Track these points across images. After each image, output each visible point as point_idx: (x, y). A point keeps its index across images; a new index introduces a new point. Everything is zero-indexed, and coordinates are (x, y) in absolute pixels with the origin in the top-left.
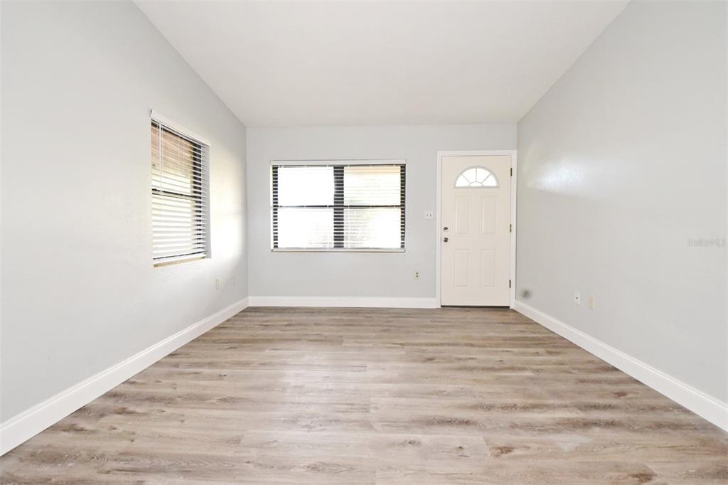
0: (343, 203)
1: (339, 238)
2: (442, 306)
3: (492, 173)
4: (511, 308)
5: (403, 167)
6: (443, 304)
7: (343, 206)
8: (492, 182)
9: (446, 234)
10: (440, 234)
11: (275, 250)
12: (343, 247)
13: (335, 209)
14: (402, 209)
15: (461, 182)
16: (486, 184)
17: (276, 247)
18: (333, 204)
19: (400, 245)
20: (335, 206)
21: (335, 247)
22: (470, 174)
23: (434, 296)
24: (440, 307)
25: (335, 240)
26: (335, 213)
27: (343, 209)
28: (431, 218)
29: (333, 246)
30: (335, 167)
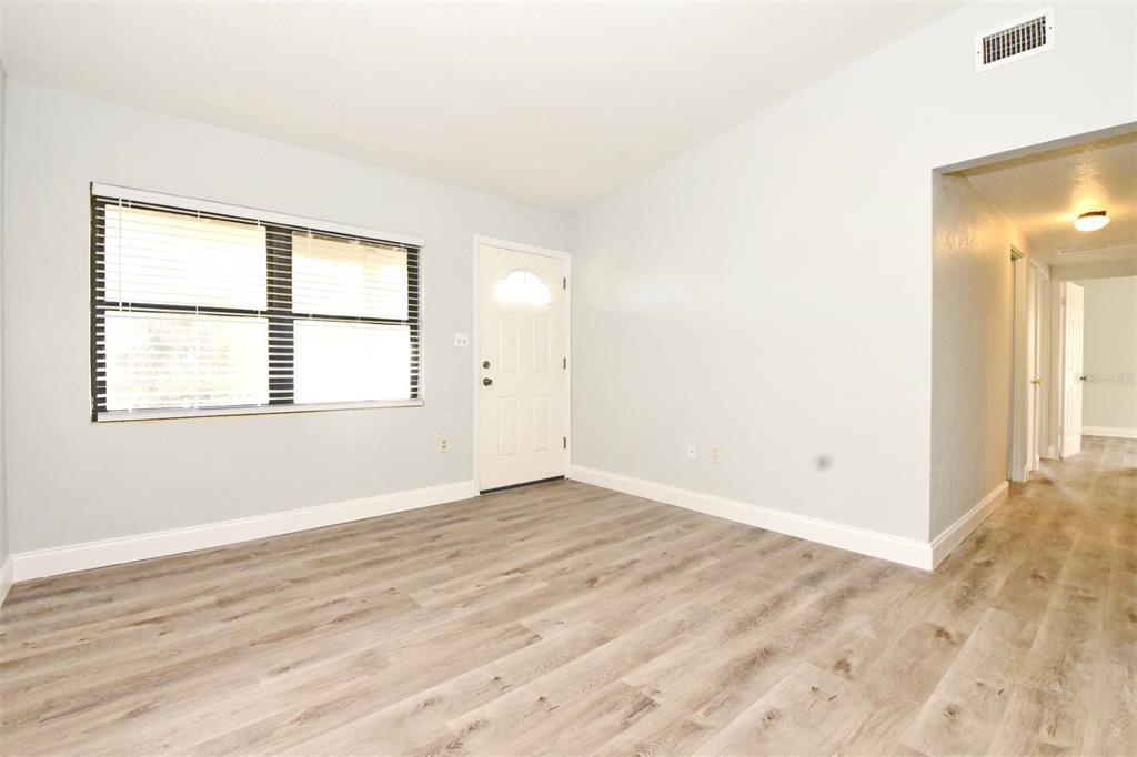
0: (290, 306)
1: (281, 389)
2: (481, 492)
4: (566, 477)
5: (413, 252)
6: (483, 489)
7: (290, 314)
9: (487, 374)
10: (479, 373)
12: (291, 402)
13: (271, 320)
14: (412, 327)
18: (265, 309)
19: (410, 393)
20: (269, 312)
21: (272, 402)
23: (470, 478)
25: (271, 387)
26: (271, 327)
27: (291, 321)
28: (466, 345)
29: (267, 399)
30: (268, 228)
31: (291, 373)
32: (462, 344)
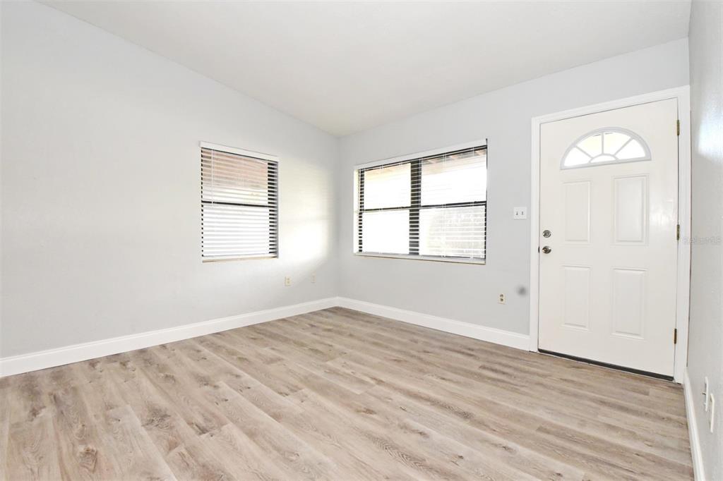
0: (420, 202)
1: (414, 244)
2: (540, 350)
3: (634, 136)
4: (677, 380)
6: (541, 348)
7: (419, 206)
8: (635, 150)
9: (546, 242)
10: (536, 241)
11: (360, 254)
12: (418, 254)
13: (411, 211)
14: (485, 206)
15: (575, 159)
16: (622, 156)
17: (361, 251)
18: (410, 205)
20: (411, 207)
21: (411, 254)
22: (592, 145)
23: (528, 333)
24: (536, 350)
25: (411, 246)
26: (411, 214)
27: (418, 210)
28: (525, 217)
29: (408, 252)
30: (412, 163)
31: (418, 238)
32: (520, 216)
